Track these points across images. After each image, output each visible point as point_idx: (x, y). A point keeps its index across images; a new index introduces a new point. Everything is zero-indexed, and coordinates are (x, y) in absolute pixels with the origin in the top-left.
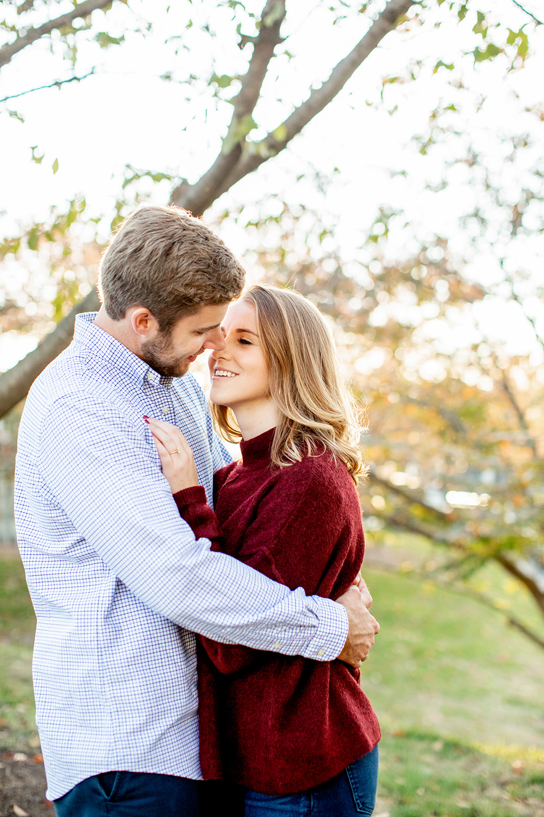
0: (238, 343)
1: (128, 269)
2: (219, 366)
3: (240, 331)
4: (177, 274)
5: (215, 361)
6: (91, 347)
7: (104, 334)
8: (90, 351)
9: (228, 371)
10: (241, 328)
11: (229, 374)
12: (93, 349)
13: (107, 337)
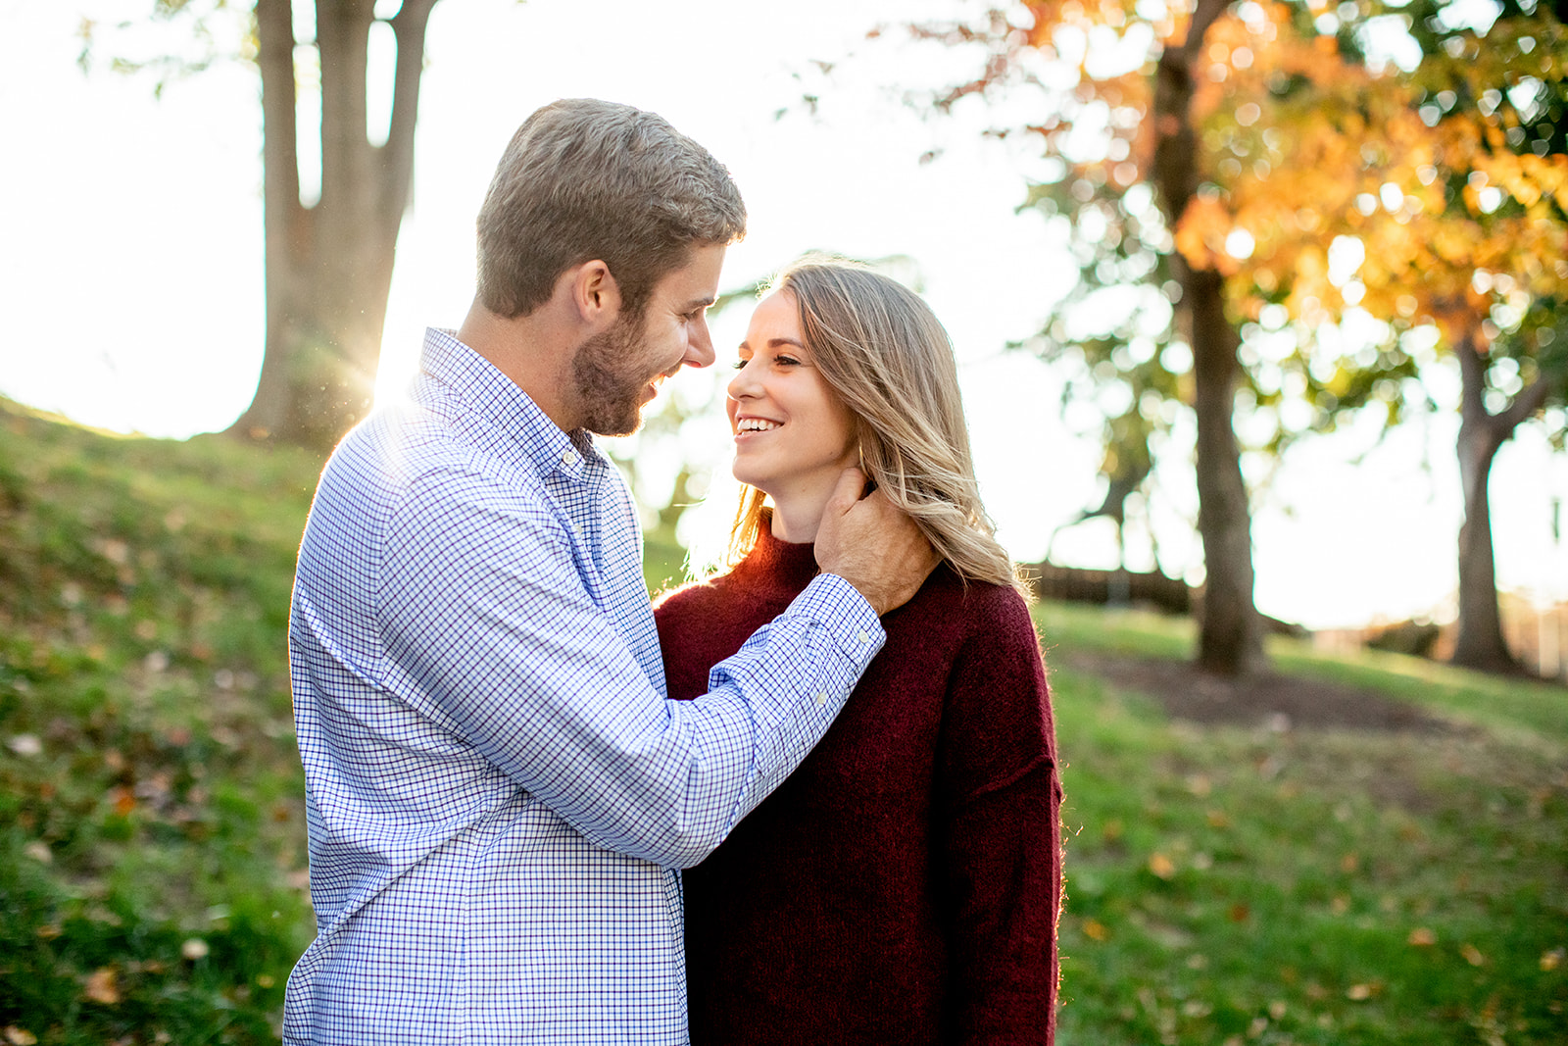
0: (774, 365)
1: (561, 188)
2: (744, 412)
3: (776, 343)
4: (657, 179)
5: (736, 404)
6: (460, 390)
7: (490, 369)
8: (458, 399)
9: (759, 418)
10: (777, 337)
11: (762, 425)
12: (465, 395)
13: (495, 374)
